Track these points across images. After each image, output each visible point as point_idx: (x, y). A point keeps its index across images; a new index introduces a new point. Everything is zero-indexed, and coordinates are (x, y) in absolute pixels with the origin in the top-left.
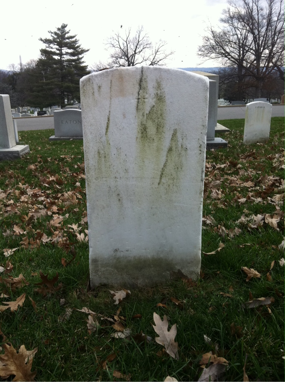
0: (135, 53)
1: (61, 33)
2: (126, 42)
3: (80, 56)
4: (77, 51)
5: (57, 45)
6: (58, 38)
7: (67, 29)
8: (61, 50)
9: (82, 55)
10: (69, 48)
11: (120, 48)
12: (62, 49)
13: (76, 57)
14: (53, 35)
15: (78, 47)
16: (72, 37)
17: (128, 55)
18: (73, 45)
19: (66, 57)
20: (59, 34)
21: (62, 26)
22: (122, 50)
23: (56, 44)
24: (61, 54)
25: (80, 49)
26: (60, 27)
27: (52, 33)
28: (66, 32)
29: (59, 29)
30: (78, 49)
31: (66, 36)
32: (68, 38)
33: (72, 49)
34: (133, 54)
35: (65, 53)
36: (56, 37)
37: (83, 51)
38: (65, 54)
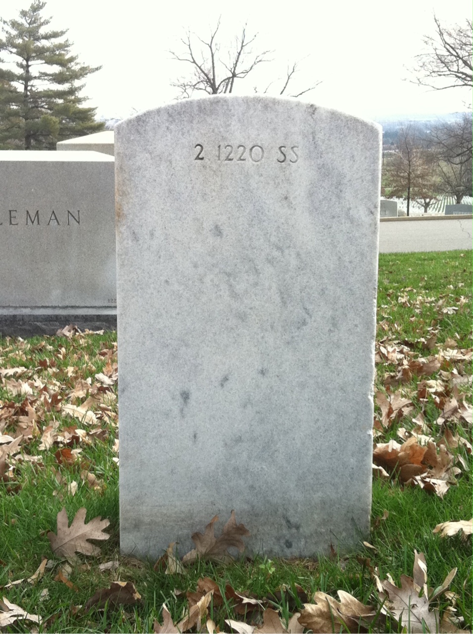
0: (234, 75)
1: (30, 24)
2: (210, 47)
3: (77, 83)
4: (69, 69)
5: (19, 54)
6: (20, 35)
7: (43, 14)
8: (28, 66)
9: (83, 79)
10: (50, 62)
11: (194, 62)
12: (30, 63)
13: (65, 87)
14: (8, 28)
15: (72, 60)
16: (55, 35)
17: (214, 79)
18: (60, 55)
19: (41, 86)
20: (22, 25)
21: (32, 7)
22: (200, 68)
23: (14, 50)
24: (27, 78)
25: (77, 64)
26: (27, 8)
27: (5, 22)
28: (42, 21)
29: (24, 14)
30: (73, 64)
31: (43, 31)
32: (47, 37)
33: (57, 64)
34: (229, 79)
35: (37, 75)
36: (14, 32)
37: (84, 72)
38: (39, 78)
